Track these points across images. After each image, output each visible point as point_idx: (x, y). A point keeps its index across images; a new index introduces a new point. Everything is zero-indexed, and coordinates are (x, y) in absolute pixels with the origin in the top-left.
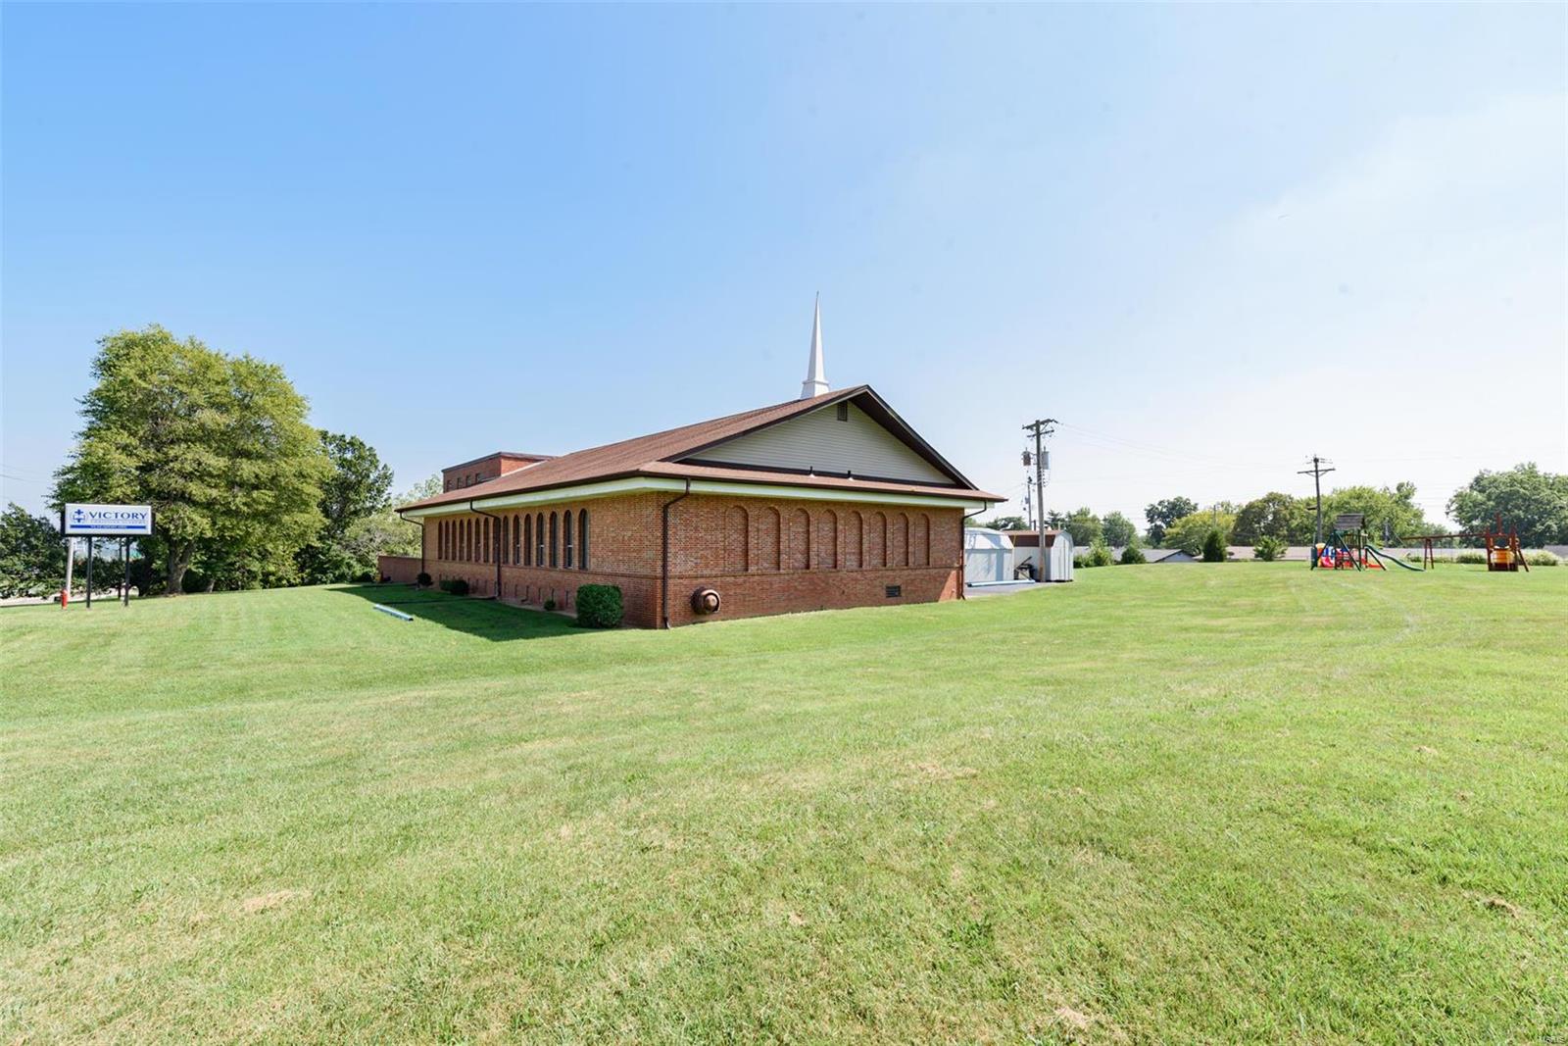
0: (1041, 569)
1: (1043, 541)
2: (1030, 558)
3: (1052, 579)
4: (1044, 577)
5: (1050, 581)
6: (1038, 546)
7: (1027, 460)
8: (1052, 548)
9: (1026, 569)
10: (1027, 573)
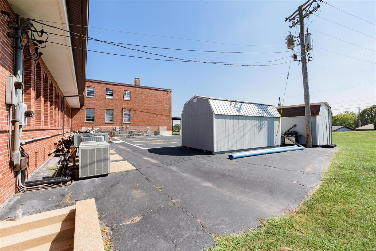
0: (308, 135)
1: (308, 112)
2: (295, 126)
3: (318, 144)
4: (310, 143)
5: (317, 146)
6: (304, 115)
7: (290, 42)
8: (318, 117)
9: (292, 135)
10: (293, 138)
